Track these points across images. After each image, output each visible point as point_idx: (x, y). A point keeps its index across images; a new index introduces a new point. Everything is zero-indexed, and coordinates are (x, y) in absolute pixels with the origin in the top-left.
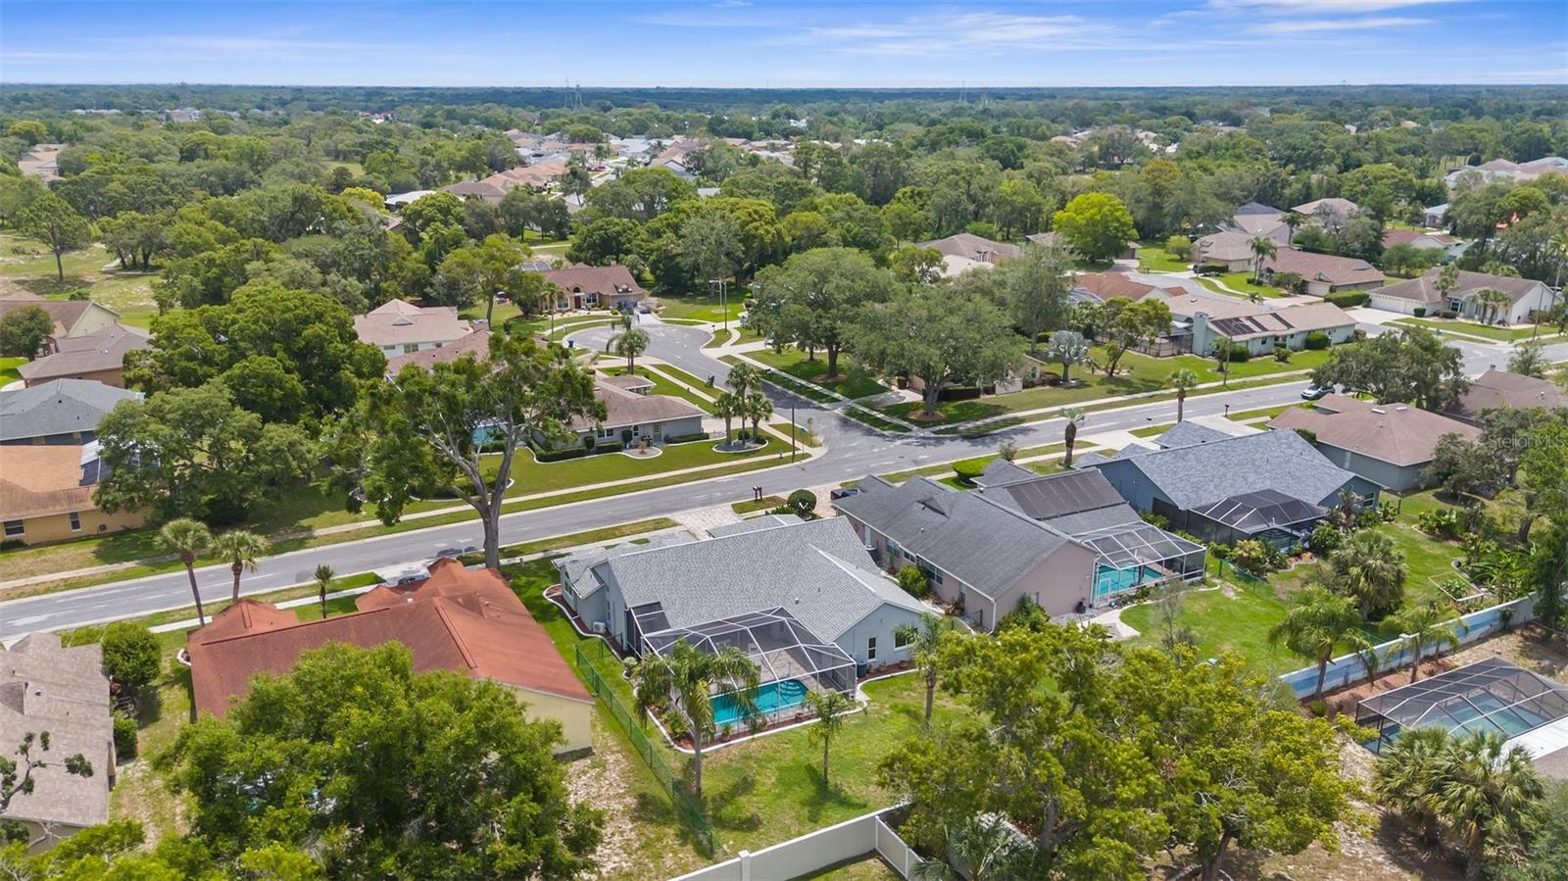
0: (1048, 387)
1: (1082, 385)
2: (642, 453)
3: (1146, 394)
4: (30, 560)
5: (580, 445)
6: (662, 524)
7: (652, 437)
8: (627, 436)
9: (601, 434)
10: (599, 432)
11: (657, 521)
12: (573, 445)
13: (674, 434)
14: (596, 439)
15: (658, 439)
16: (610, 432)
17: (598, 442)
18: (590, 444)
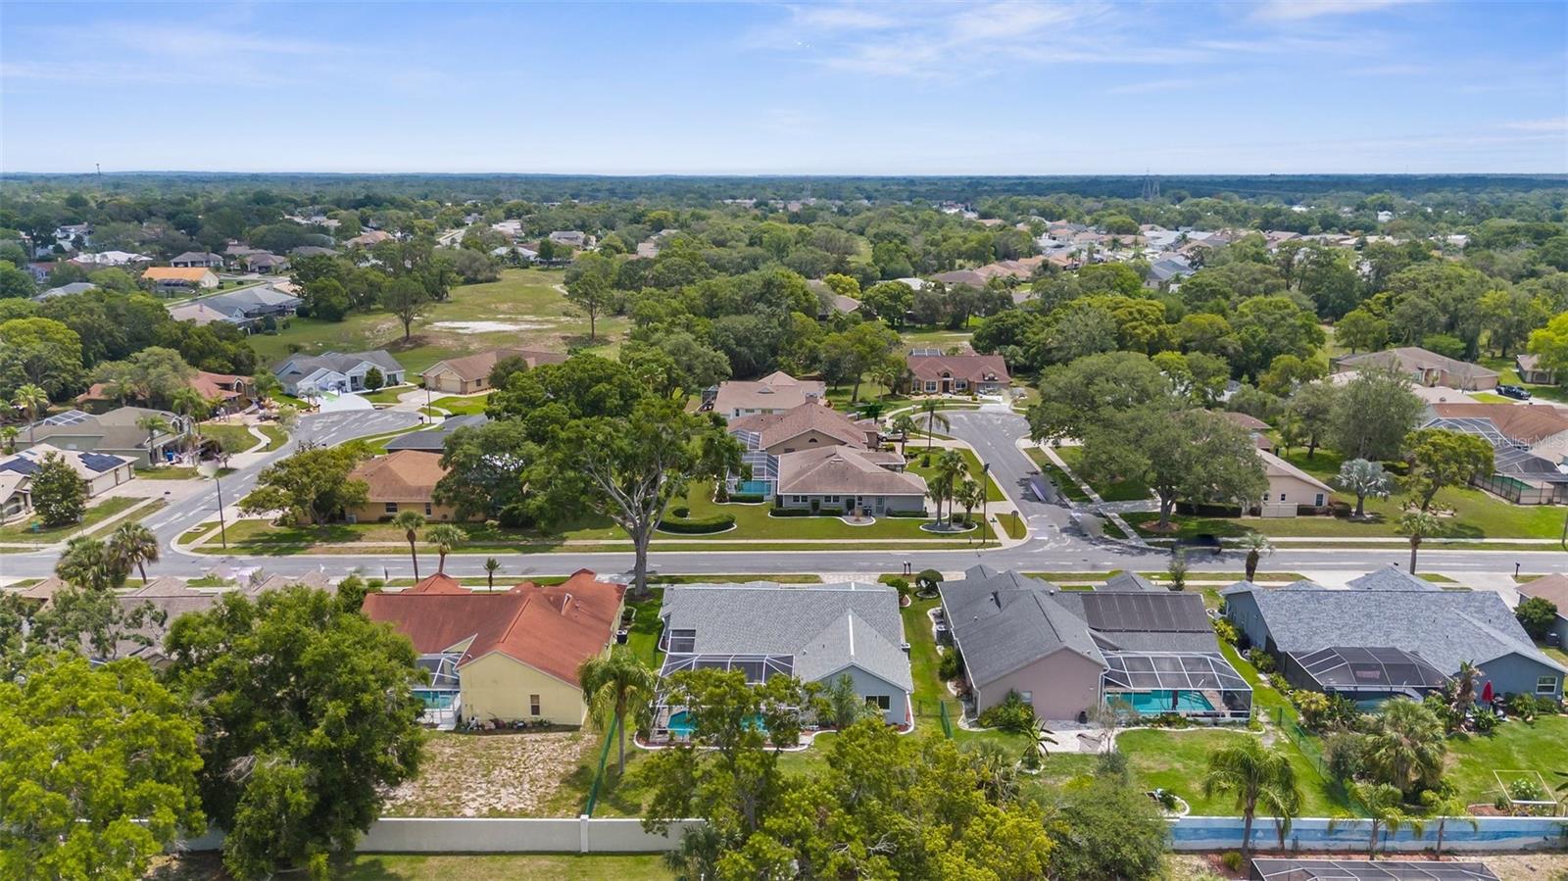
0: (1333, 517)
1: (1378, 519)
2: (857, 520)
3: (1444, 540)
4: (390, 531)
5: (807, 505)
6: (806, 579)
7: (874, 509)
8: (850, 504)
9: (828, 498)
10: (826, 497)
11: (806, 577)
12: (800, 505)
13: (896, 509)
14: (823, 503)
15: (880, 511)
16: (836, 498)
17: (823, 505)
18: (815, 507)
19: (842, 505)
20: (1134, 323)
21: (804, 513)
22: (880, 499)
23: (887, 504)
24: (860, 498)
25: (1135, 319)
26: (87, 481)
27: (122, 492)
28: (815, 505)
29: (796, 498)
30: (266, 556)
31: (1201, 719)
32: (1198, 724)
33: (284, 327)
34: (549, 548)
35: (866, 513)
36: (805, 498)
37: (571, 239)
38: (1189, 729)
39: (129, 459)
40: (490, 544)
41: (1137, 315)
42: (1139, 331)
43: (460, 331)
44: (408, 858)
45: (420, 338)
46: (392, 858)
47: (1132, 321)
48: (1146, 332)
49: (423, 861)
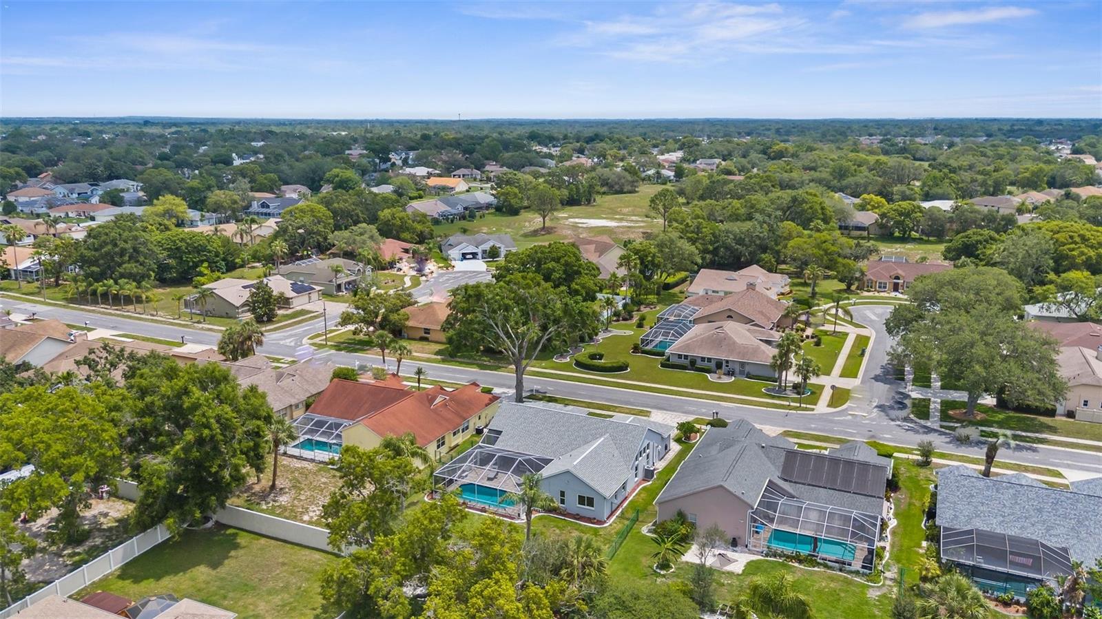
2: (720, 378)
5: (687, 362)
6: (641, 413)
7: (737, 371)
8: (719, 365)
9: (703, 359)
10: (702, 358)
11: (642, 411)
12: (683, 361)
13: (754, 372)
14: (699, 361)
15: (742, 373)
16: (709, 360)
17: (699, 364)
18: (692, 364)
19: (712, 365)
20: (1072, 246)
21: (683, 368)
22: (743, 364)
23: (747, 369)
24: (727, 362)
25: (1076, 243)
26: (289, 299)
27: (308, 307)
28: (693, 363)
29: (680, 356)
30: (343, 352)
31: (830, 563)
32: (826, 566)
33: (481, 217)
34: (497, 368)
35: (730, 373)
36: (686, 357)
37: (709, 164)
38: (816, 569)
39: (318, 288)
40: (466, 360)
41: (1078, 239)
42: (1075, 253)
43: (580, 225)
44: (252, 536)
45: (552, 228)
46: (245, 534)
47: (1071, 243)
48: (1082, 253)
49: (258, 540)
